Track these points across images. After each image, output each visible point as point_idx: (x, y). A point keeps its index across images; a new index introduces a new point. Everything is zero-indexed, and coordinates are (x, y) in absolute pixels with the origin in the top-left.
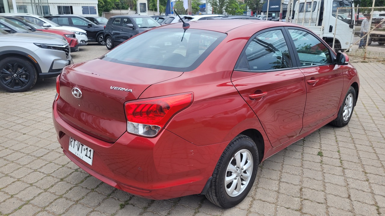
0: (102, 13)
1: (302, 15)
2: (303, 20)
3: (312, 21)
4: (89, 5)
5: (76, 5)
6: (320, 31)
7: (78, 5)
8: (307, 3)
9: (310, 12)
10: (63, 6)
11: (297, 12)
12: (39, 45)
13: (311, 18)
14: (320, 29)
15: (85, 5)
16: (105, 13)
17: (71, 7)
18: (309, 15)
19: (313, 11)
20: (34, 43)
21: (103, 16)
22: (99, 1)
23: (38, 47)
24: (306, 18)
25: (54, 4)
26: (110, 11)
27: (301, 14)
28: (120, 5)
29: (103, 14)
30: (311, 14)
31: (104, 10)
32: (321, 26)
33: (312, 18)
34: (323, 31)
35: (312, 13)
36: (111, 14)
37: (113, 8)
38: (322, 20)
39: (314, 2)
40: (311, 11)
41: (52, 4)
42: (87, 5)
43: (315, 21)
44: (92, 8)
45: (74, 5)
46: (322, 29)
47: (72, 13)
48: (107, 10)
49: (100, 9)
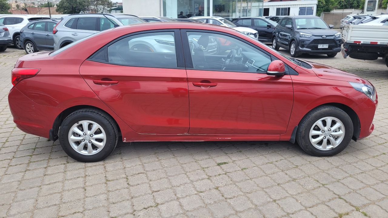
0: (320, 13)
4: (307, 6)
5: (294, 6)
7: (296, 6)
10: (282, 8)
12: (158, 41)
15: (303, 6)
16: (325, 13)
17: (289, 8)
20: (155, 40)
21: (321, 16)
22: (319, 2)
23: (157, 43)
25: (274, 6)
26: (331, 11)
28: (355, 3)
29: (322, 14)
31: (324, 10)
36: (332, 14)
37: (337, 8)
41: (272, 7)
42: (305, 6)
44: (310, 8)
45: (292, 6)
47: (289, 14)
48: (328, 10)
49: (319, 9)
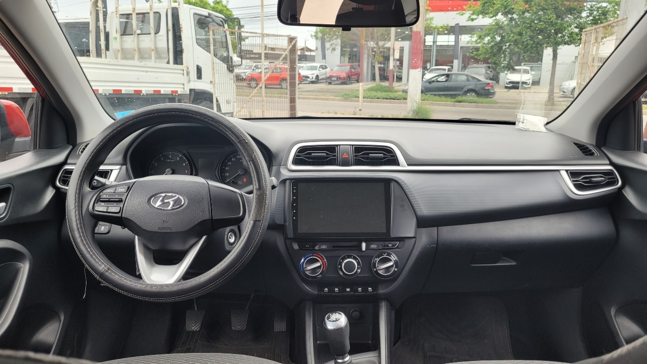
1: (130, 42)
2: (137, 53)
3: (156, 56)
6: (182, 76)
8: (137, 14)
9: (150, 34)
11: (114, 34)
13: (153, 47)
14: (182, 72)
18: (147, 42)
19: (155, 34)
24: (140, 47)
27: (126, 38)
30: (153, 40)
32: (182, 64)
33: (156, 48)
34: (187, 75)
35: (155, 36)
38: (181, 52)
39: (154, 13)
40: (152, 32)
43: (163, 56)
46: (185, 72)
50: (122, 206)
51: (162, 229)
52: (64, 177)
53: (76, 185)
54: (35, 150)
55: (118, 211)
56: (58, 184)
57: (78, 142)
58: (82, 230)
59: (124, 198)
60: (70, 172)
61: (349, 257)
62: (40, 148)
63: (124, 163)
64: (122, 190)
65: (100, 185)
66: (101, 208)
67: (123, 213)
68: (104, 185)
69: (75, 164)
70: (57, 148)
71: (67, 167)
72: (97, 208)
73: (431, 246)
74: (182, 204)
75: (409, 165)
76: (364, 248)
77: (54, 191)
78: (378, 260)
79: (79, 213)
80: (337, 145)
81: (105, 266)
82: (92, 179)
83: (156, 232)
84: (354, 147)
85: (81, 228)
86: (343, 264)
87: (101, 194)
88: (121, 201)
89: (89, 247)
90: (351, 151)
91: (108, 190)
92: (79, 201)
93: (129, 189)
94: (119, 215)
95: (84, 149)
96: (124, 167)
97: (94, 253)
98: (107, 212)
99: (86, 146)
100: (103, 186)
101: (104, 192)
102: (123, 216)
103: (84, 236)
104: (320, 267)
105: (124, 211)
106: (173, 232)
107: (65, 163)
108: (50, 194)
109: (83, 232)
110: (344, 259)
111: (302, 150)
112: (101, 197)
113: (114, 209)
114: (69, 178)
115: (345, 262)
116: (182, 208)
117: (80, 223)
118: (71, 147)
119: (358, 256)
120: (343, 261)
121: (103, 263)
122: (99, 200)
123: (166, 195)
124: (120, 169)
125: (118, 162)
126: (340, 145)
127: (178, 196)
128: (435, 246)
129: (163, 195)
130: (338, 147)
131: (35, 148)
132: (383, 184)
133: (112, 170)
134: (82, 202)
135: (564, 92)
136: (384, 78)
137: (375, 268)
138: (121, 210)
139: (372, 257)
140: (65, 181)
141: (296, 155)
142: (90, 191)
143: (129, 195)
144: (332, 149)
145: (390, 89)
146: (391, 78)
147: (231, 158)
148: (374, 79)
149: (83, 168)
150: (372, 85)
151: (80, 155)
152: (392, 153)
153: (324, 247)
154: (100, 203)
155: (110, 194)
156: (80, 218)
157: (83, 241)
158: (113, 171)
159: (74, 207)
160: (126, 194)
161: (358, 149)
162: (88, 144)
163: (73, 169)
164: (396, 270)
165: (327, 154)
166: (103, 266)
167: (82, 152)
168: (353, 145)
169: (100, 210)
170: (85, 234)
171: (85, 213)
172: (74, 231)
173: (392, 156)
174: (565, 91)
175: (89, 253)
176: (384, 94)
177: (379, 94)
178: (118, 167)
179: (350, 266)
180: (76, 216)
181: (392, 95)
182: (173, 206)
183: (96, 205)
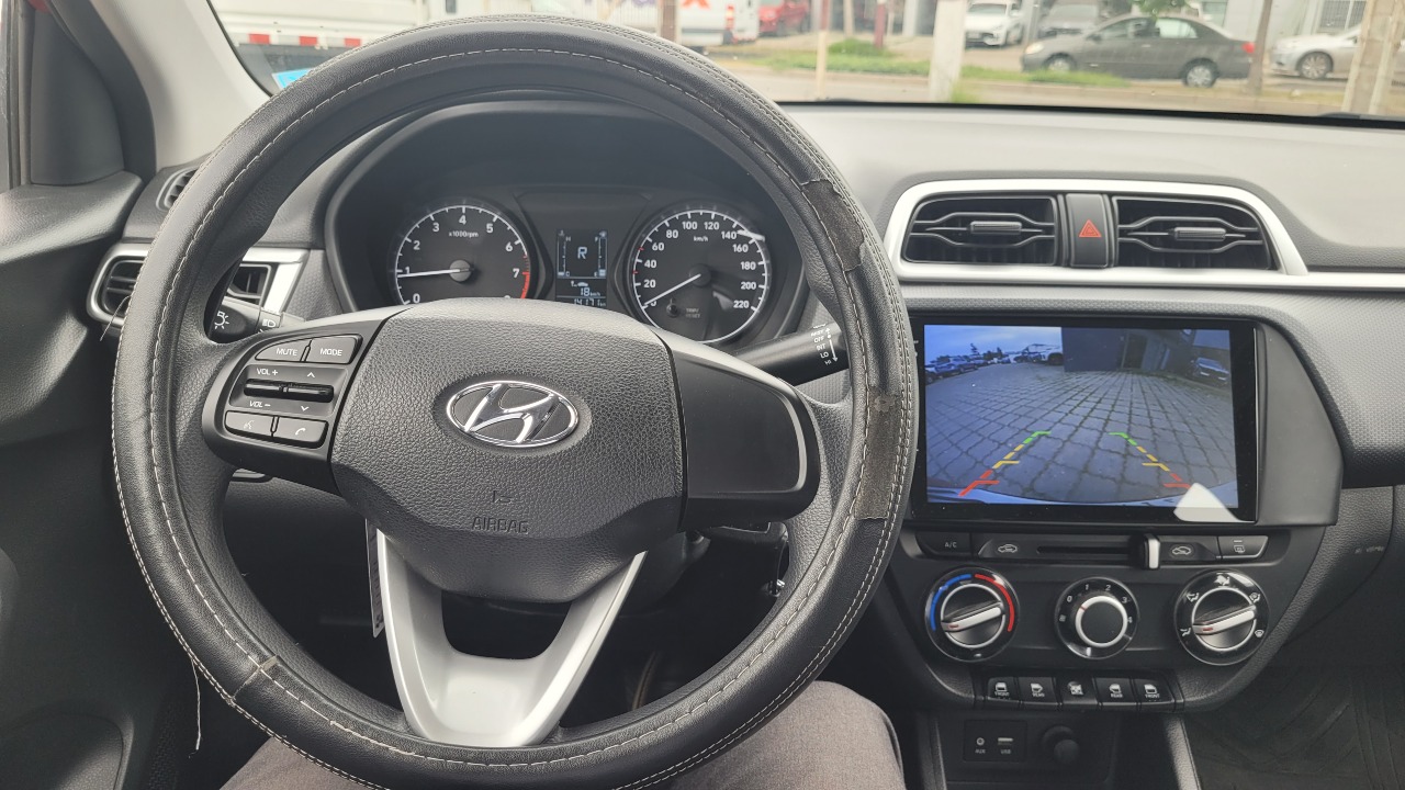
50: (331, 416)
51: (486, 522)
52: (114, 284)
53: (151, 323)
54: (16, 190)
55: (315, 438)
56: (94, 307)
57: (159, 167)
58: (172, 506)
59: (338, 386)
60: (130, 268)
61: (1099, 587)
62: (30, 183)
63: (316, 242)
64: (333, 351)
65: (240, 328)
66: (248, 420)
67: (337, 446)
68: (253, 327)
69: (147, 241)
70: (90, 183)
71: (123, 251)
72: (232, 420)
73: (1369, 550)
74: (571, 425)
75: (1312, 268)
76: (1154, 562)
77: (84, 333)
78: (1198, 599)
79: (162, 438)
80: (1054, 194)
81: (263, 659)
82: (213, 304)
83: (461, 534)
84: (1114, 199)
85: (170, 496)
86: (1080, 612)
87: (252, 361)
88: (326, 396)
89: (201, 580)
90: (1105, 214)
91: (280, 351)
92: (162, 390)
93: (360, 350)
94: (319, 454)
95: (179, 189)
96: (317, 255)
97: (216, 604)
98: (272, 439)
99: (186, 180)
100: (251, 335)
101: (264, 354)
102: (336, 458)
103: (179, 532)
104: (997, 620)
105: (339, 437)
106: (527, 540)
107: (116, 235)
108: (67, 343)
109: (175, 516)
110: (1081, 593)
111: (932, 208)
112: (251, 376)
113: (300, 427)
114: (129, 286)
115: (1086, 604)
116: (568, 445)
117: (167, 479)
118: (136, 182)
119: (1127, 584)
120: (1078, 602)
121: (254, 648)
122: (239, 386)
123: (505, 388)
124: (304, 261)
125: (293, 238)
126: (1064, 193)
127: (552, 393)
128: (1380, 549)
129: (497, 385)
130: (1060, 198)
131: (14, 182)
132: (1227, 332)
133: (275, 266)
134: (175, 390)
135: (1280, 64)
136: (862, 23)
137: (1188, 625)
138: (329, 435)
139: (1178, 589)
140: (117, 299)
141: (914, 227)
142: (207, 348)
143: (359, 377)
144: (1036, 205)
145: (877, 49)
146: (879, 25)
147: (663, 229)
148: (839, 25)
149: (183, 254)
150: (838, 38)
151: (168, 209)
152: (1254, 224)
153: (1009, 549)
154: (244, 398)
155: (281, 365)
156: (164, 457)
157: (174, 552)
158: (280, 269)
159: (141, 410)
160: (348, 371)
161: (1130, 208)
162: (193, 173)
163: (142, 258)
164: (1259, 634)
165: (1025, 225)
166: (253, 659)
167: (173, 199)
168: (1111, 195)
169: (247, 427)
170: (184, 524)
171: (187, 435)
172: (139, 510)
173: (1250, 236)
174: (1283, 60)
175: (199, 600)
176: (865, 61)
177: (855, 61)
178: (298, 254)
179: (1101, 622)
180: (149, 447)
181: (883, 62)
182: (533, 434)
183: (228, 406)
